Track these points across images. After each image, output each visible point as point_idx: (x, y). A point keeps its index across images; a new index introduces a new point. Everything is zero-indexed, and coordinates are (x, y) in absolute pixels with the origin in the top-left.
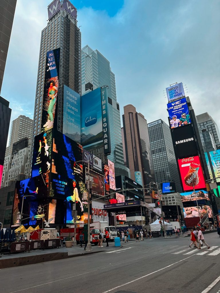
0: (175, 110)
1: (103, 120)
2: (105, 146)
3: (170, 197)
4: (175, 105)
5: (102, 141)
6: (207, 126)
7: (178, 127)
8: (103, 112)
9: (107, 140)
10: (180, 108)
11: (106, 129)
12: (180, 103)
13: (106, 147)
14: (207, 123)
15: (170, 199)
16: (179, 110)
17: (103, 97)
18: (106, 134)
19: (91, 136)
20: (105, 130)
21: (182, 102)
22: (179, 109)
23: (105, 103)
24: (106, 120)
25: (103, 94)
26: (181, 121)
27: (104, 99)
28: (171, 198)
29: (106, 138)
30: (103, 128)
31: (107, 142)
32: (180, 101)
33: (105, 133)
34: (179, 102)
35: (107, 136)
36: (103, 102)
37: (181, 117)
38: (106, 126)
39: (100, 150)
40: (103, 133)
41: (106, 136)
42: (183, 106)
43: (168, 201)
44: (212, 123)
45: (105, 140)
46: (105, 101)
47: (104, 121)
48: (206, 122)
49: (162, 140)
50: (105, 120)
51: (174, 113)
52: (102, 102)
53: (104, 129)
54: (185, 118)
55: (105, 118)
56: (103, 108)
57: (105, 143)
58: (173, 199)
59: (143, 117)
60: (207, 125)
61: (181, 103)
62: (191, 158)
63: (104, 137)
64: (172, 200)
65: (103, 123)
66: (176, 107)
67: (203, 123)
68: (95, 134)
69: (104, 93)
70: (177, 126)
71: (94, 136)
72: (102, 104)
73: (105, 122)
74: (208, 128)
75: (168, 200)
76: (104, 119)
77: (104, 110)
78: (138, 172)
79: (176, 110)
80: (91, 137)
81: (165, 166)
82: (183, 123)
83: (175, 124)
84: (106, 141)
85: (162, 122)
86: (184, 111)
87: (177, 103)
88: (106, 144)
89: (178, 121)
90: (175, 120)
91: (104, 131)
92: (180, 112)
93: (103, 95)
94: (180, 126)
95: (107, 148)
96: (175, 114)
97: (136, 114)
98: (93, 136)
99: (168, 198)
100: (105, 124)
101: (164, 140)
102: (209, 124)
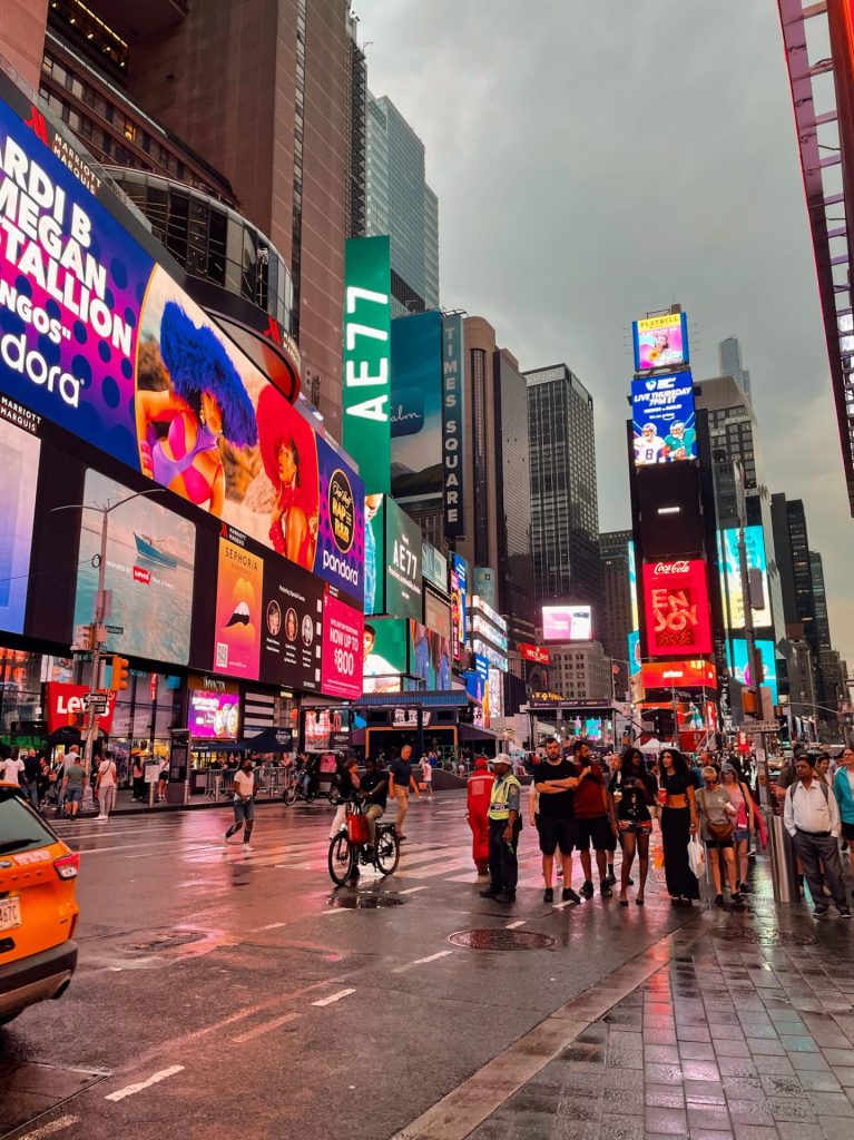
0: (653, 407)
1: (444, 429)
2: (450, 512)
3: (571, 656)
4: (656, 390)
5: (439, 495)
6: (727, 427)
7: (657, 465)
8: (448, 399)
9: (456, 494)
10: (672, 404)
11: (456, 457)
12: (672, 385)
13: (452, 515)
14: (727, 416)
15: (568, 662)
16: (668, 408)
17: (450, 347)
18: (452, 476)
19: (403, 473)
20: (452, 463)
21: (678, 385)
22: (667, 405)
23: (455, 370)
24: (454, 428)
25: (450, 337)
26: (668, 445)
27: (450, 354)
28: (574, 657)
29: (452, 488)
30: (445, 453)
31: (455, 502)
32: (674, 379)
33: (452, 471)
34: (670, 383)
35: (456, 483)
36: (446, 365)
37: (668, 432)
38: (454, 447)
39: (431, 523)
40: (442, 470)
41: (452, 480)
42: (679, 400)
43: (563, 667)
44: (745, 418)
45: (449, 494)
46: (454, 363)
47: (448, 431)
48: (727, 411)
49: (560, 444)
50: (451, 427)
51: (651, 417)
52: (442, 366)
53: (448, 459)
54: (681, 437)
55: (454, 422)
56: (448, 388)
57: (449, 502)
58: (580, 662)
59: (514, 364)
60: (727, 421)
61: (675, 388)
62: (682, 565)
63: (448, 485)
64: (574, 666)
65: (445, 436)
66: (658, 399)
67: (715, 412)
68: (417, 469)
69: (453, 336)
70: (653, 461)
71: (412, 475)
72: (446, 372)
73: (451, 436)
74: (728, 435)
75: (563, 662)
76: (448, 426)
77: (451, 392)
78: (487, 571)
79: (657, 406)
80: (402, 476)
81: (557, 543)
82: (672, 454)
83: (649, 453)
84: (452, 497)
85: (568, 374)
86: (680, 416)
87: (664, 383)
88: (453, 506)
89: (658, 443)
90: (648, 438)
91: (449, 465)
92: (668, 415)
93: (450, 342)
94: (663, 460)
95: (456, 520)
96: (653, 421)
97: (497, 355)
98: (407, 472)
99: (563, 658)
100: (451, 444)
101: (567, 446)
102: (733, 420)
